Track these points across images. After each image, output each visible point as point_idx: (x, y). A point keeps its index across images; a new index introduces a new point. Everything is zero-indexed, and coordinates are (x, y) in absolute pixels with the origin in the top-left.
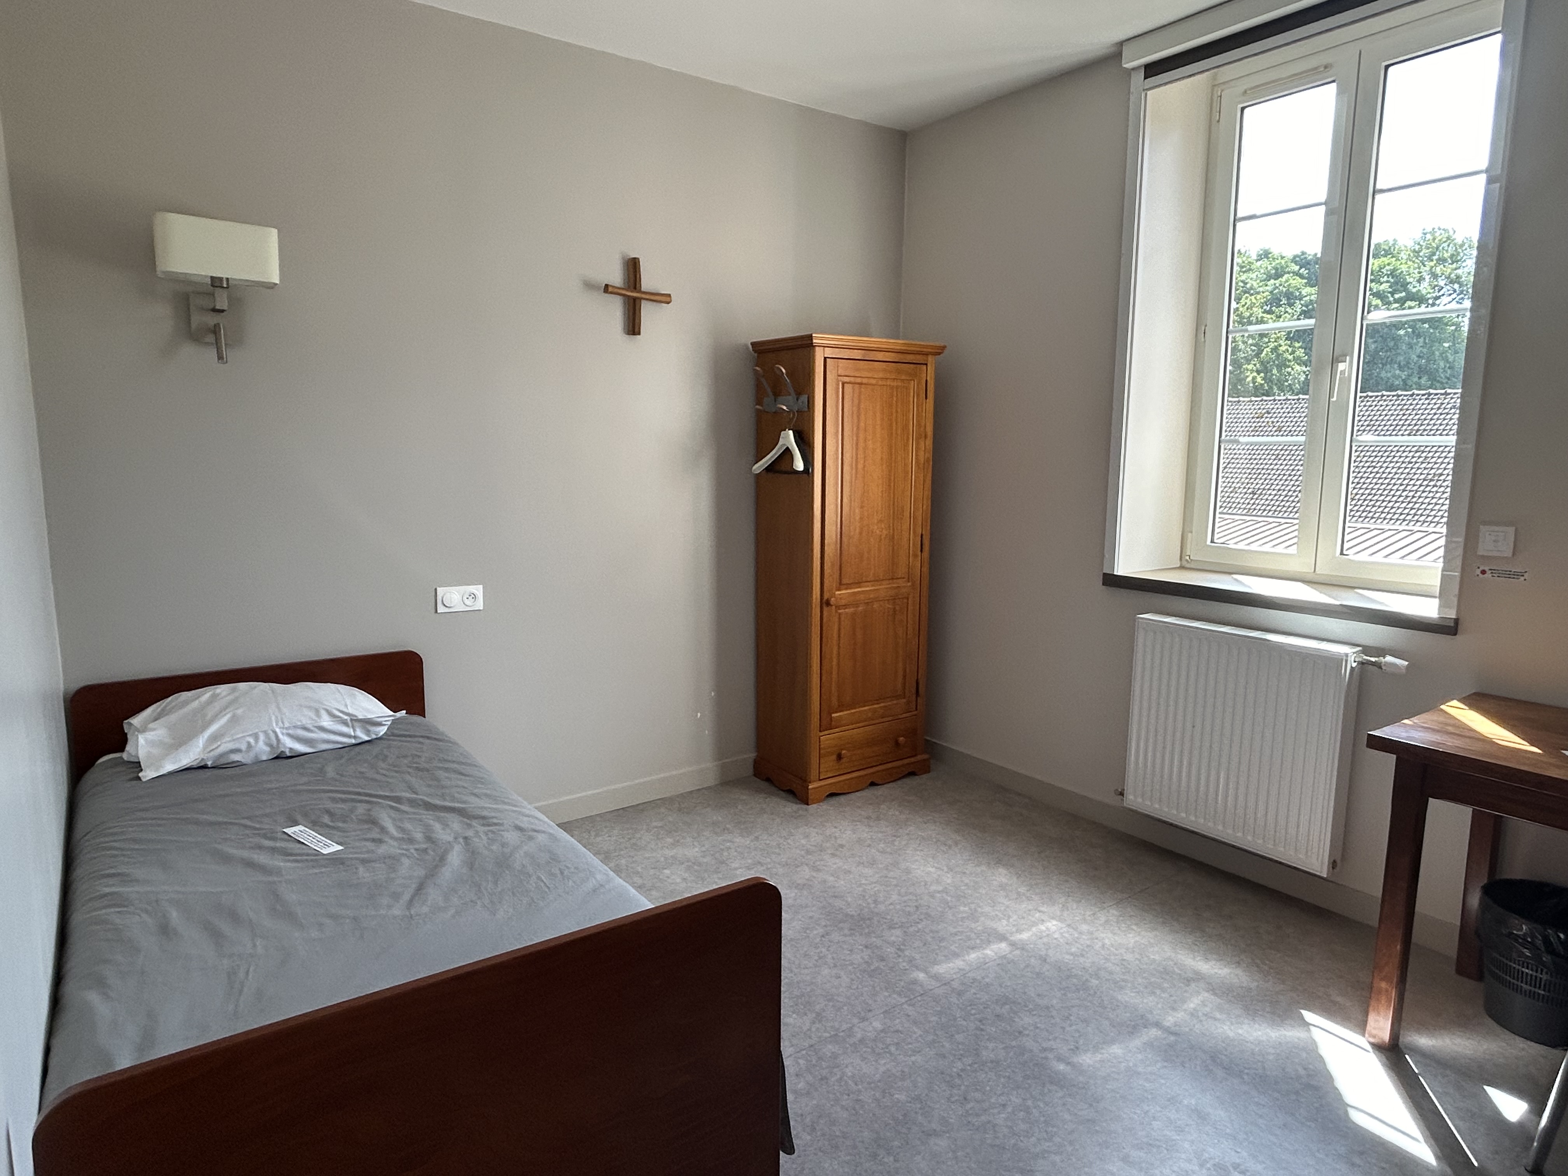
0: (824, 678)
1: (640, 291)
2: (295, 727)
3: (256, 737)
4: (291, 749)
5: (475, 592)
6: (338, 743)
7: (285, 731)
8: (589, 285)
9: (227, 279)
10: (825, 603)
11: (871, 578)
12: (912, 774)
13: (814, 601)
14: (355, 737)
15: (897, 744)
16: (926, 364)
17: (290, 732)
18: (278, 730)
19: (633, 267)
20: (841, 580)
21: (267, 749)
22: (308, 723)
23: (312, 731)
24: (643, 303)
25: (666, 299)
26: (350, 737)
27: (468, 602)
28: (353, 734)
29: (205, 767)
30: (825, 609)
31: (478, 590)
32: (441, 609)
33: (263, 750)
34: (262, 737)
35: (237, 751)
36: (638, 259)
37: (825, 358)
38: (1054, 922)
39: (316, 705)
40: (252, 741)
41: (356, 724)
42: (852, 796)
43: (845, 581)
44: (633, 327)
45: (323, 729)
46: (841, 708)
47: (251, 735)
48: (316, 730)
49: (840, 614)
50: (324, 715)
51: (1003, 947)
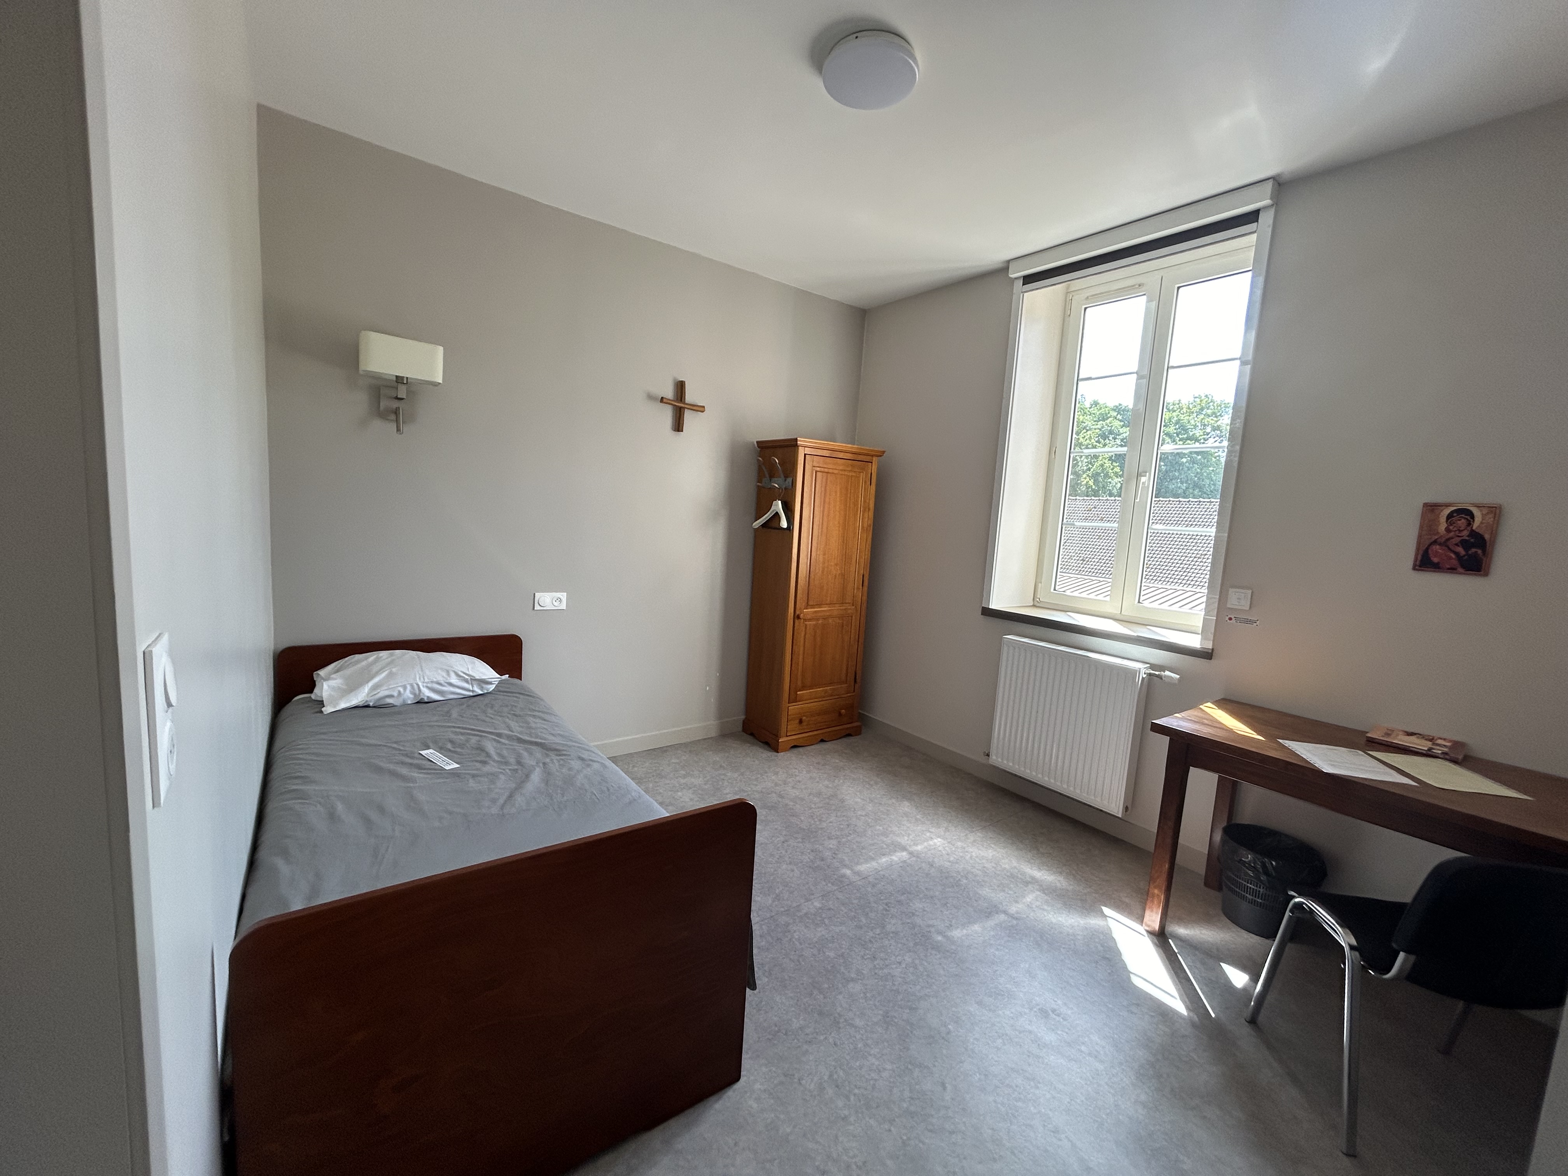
0: (793, 667)
1: (684, 403)
2: (432, 682)
3: (405, 688)
4: (428, 697)
6: (461, 694)
7: (425, 684)
8: (651, 397)
9: (407, 378)
10: (797, 617)
11: (828, 602)
12: (850, 735)
13: (789, 615)
14: (473, 691)
15: (840, 714)
16: (872, 463)
17: (429, 685)
18: (420, 684)
19: (680, 387)
20: (807, 603)
21: (412, 696)
22: (442, 681)
23: (444, 686)
24: (686, 410)
25: (701, 409)
26: (469, 691)
27: (556, 604)
28: (471, 689)
29: (368, 706)
30: (796, 621)
31: (563, 596)
32: (537, 607)
33: (409, 696)
34: (409, 687)
35: (391, 696)
36: (685, 382)
37: (805, 454)
38: (939, 840)
39: (448, 668)
40: (401, 690)
41: (473, 682)
42: (809, 748)
43: (811, 603)
44: (678, 427)
45: (451, 684)
46: (803, 688)
47: (400, 686)
48: (446, 684)
49: (806, 625)
50: (453, 675)
51: (904, 855)
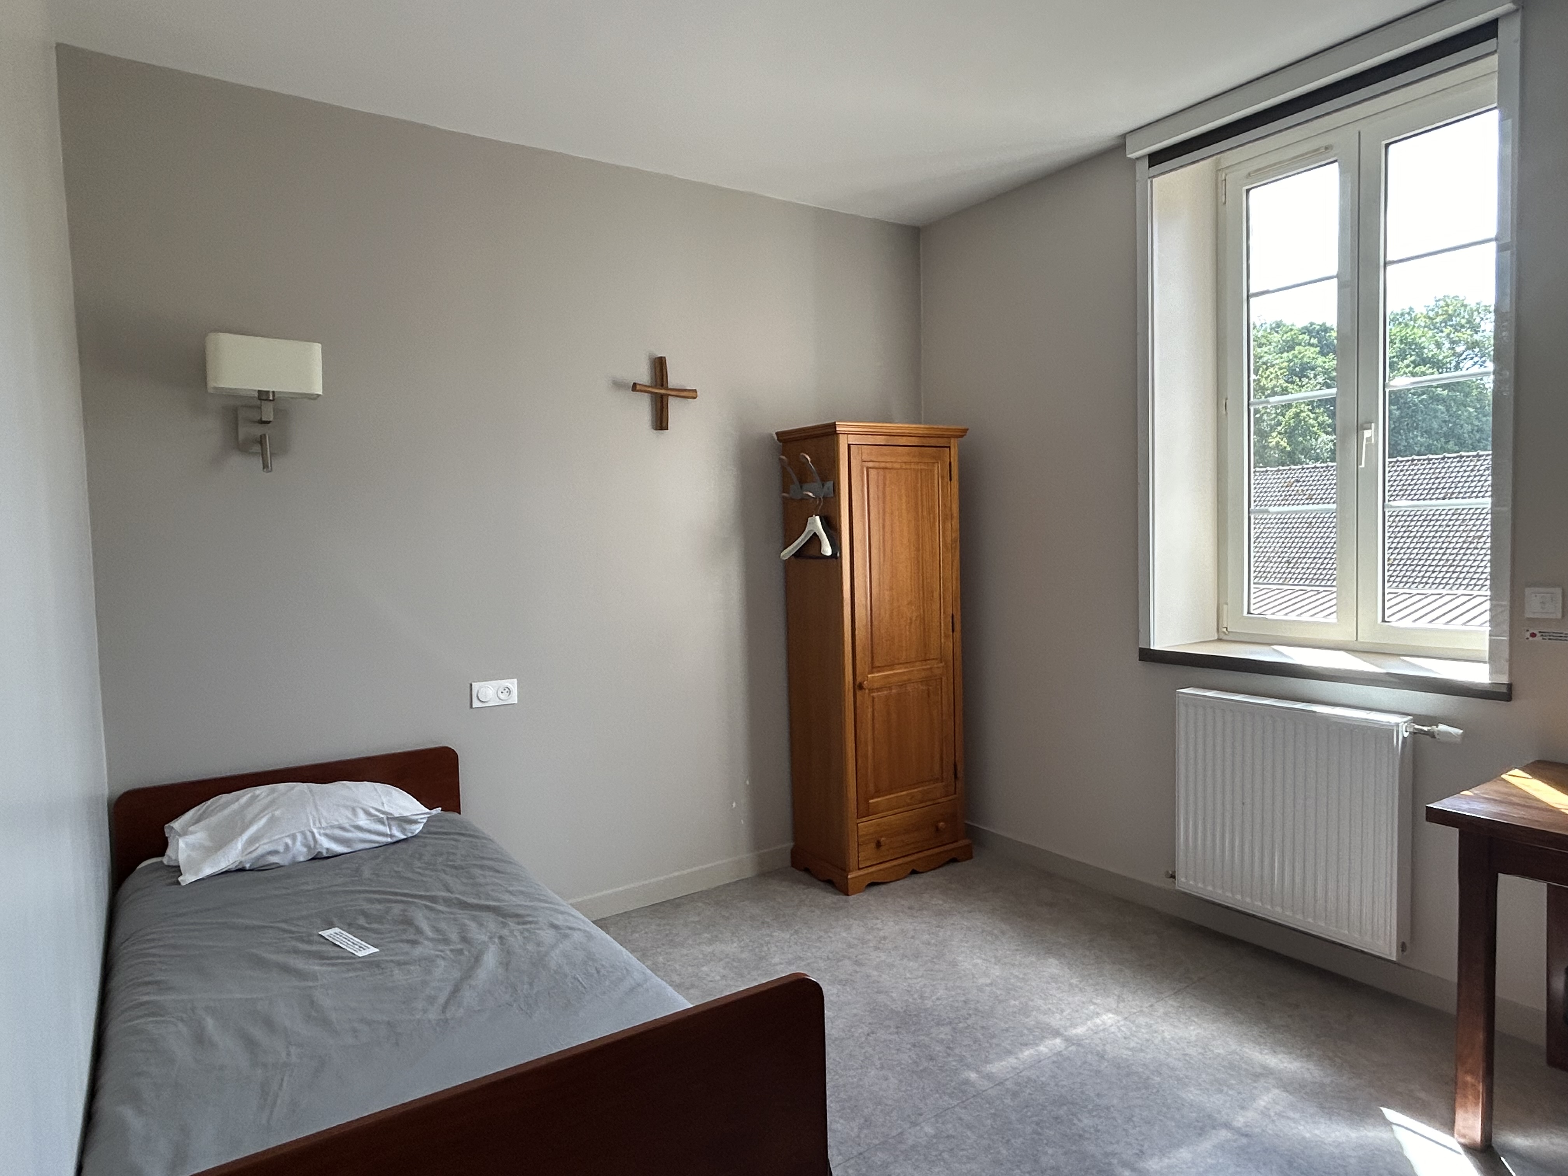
0: (860, 762)
1: (667, 388)
2: (332, 827)
3: (294, 837)
4: (328, 849)
5: (510, 686)
6: (374, 842)
7: (322, 831)
8: (618, 385)
9: (273, 392)
10: (858, 687)
11: (903, 659)
12: (954, 860)
13: (847, 684)
14: (391, 836)
15: (937, 829)
16: (949, 447)
17: (328, 832)
18: (315, 831)
19: (659, 366)
20: (873, 663)
21: (305, 850)
22: (345, 823)
23: (349, 831)
24: (670, 399)
25: (692, 394)
26: (386, 835)
27: (502, 696)
28: (389, 833)
29: (242, 870)
30: (859, 693)
31: (512, 684)
32: (476, 704)
33: (300, 852)
34: (299, 838)
35: (275, 852)
36: (665, 357)
37: (849, 445)
38: (1111, 1015)
39: (355, 805)
40: (289, 841)
41: (392, 823)
42: (892, 885)
43: (877, 664)
44: (661, 422)
45: (359, 828)
46: (878, 793)
47: (288, 836)
48: (352, 829)
49: (873, 698)
50: (361, 814)
51: (1058, 1043)
